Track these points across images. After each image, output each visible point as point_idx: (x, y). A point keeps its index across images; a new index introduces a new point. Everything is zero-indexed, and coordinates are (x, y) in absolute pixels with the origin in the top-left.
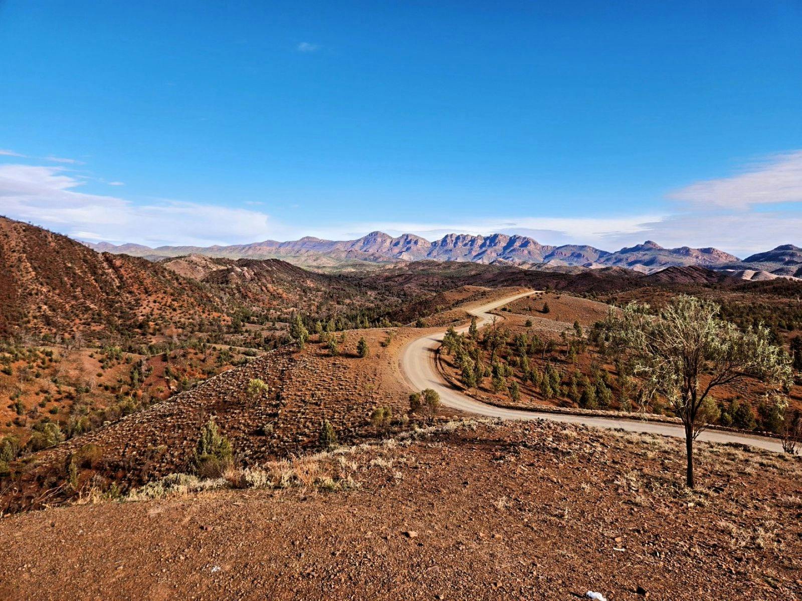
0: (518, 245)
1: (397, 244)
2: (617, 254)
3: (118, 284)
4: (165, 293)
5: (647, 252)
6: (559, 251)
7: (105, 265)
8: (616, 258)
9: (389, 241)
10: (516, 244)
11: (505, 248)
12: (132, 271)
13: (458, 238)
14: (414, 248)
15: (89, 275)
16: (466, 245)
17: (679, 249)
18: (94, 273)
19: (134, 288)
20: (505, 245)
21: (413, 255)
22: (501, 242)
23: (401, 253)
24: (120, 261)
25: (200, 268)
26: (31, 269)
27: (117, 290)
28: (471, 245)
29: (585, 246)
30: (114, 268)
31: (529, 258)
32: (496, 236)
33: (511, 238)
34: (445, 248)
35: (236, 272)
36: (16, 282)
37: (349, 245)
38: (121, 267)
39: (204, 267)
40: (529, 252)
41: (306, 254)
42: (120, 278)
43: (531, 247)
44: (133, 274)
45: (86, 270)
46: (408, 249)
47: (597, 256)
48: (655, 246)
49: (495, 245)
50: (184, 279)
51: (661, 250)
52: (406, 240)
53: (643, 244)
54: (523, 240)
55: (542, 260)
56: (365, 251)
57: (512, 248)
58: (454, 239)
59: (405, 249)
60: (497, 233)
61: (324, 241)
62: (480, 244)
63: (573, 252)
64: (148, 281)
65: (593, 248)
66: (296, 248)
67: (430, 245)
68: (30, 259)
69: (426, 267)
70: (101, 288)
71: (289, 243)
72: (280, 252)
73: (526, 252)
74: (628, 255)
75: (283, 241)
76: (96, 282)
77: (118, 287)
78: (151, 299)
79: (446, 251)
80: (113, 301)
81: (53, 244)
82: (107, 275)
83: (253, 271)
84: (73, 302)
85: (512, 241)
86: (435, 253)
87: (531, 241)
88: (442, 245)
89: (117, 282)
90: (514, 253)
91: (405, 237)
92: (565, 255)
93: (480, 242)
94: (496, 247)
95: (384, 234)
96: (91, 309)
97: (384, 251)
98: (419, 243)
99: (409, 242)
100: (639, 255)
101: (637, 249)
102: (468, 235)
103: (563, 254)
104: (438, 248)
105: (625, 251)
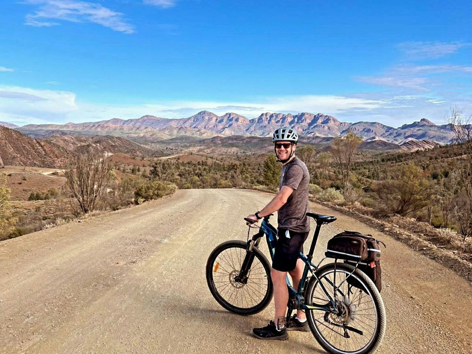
0: (321, 122)
1: (221, 121)
2: (399, 129)
3: (44, 154)
4: (64, 157)
5: (421, 128)
6: (354, 126)
7: (37, 145)
8: (396, 133)
9: (214, 119)
10: (318, 121)
11: (310, 125)
12: (49, 147)
13: (272, 116)
14: (235, 124)
15: (32, 149)
16: (278, 122)
17: (445, 126)
18: (34, 149)
19: (51, 155)
20: (310, 122)
21: (234, 131)
22: (307, 120)
23: (224, 128)
24: (43, 143)
25: (71, 144)
26: (11, 147)
27: (44, 156)
28: (282, 122)
29: (375, 123)
30: (41, 146)
31: (329, 133)
32: (303, 114)
33: (315, 116)
34: (261, 124)
35: (93, 147)
36: (7, 153)
37: (181, 122)
38: (44, 146)
39: (72, 144)
40: (329, 128)
41: (145, 130)
42: (45, 151)
43: (331, 123)
44: (50, 149)
45: (30, 147)
46: (230, 126)
47: (383, 131)
48: (428, 123)
49: (302, 122)
50: (69, 151)
51: (432, 126)
52: (229, 118)
53: (419, 121)
54: (325, 118)
55: (340, 134)
56: (195, 127)
57: (315, 125)
58: (268, 117)
59: (227, 126)
60: (304, 112)
61: (161, 118)
62: (290, 121)
63: (365, 127)
64: (56, 152)
65: (382, 124)
66: (138, 125)
67: (248, 122)
68: (10, 143)
69: (234, 141)
70: (38, 155)
71: (132, 120)
72: (123, 128)
73: (326, 128)
74: (406, 130)
75: (127, 119)
76: (35, 152)
77: (45, 155)
78: (59, 160)
79: (262, 127)
80: (44, 161)
81: (15, 136)
82: (39, 149)
83: (103, 146)
84: (30, 161)
85: (316, 118)
86: (252, 129)
87: (331, 119)
88: (258, 122)
89: (43, 153)
90: (316, 129)
91: (228, 116)
92: (358, 130)
93: (290, 119)
94: (303, 124)
95: (210, 113)
96: (37, 164)
97: (210, 127)
98: (240, 121)
99: (231, 120)
100: (415, 130)
101: (414, 125)
102: (280, 114)
103: (357, 130)
104: (254, 125)
105: (405, 127)
